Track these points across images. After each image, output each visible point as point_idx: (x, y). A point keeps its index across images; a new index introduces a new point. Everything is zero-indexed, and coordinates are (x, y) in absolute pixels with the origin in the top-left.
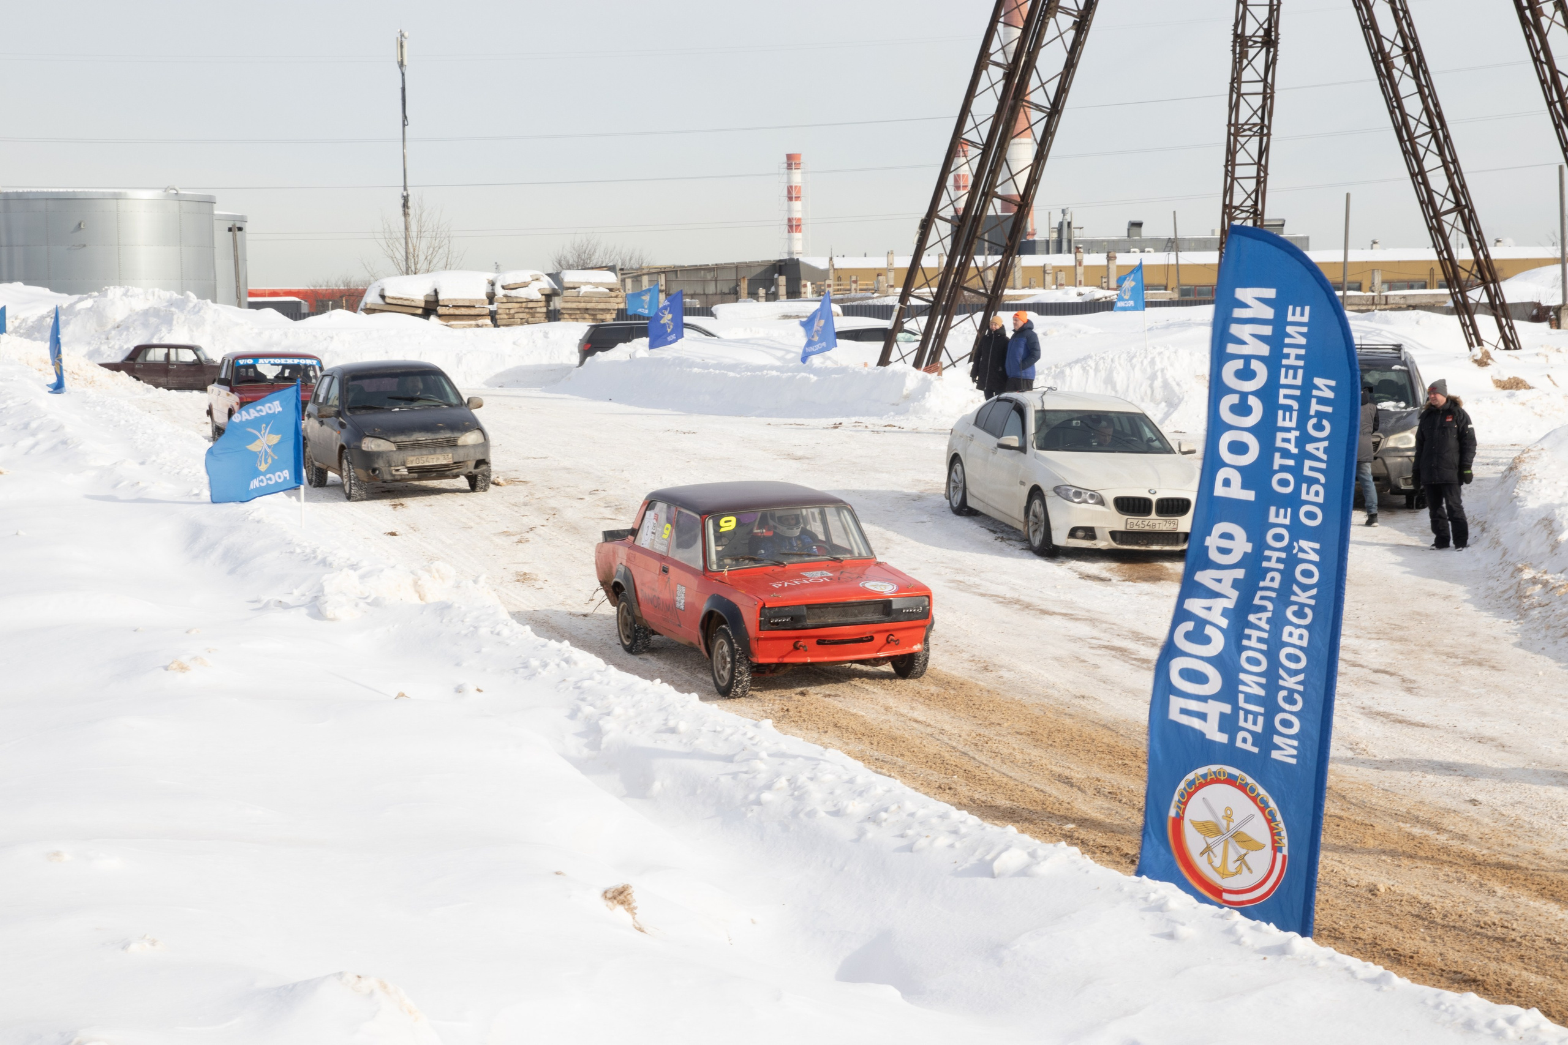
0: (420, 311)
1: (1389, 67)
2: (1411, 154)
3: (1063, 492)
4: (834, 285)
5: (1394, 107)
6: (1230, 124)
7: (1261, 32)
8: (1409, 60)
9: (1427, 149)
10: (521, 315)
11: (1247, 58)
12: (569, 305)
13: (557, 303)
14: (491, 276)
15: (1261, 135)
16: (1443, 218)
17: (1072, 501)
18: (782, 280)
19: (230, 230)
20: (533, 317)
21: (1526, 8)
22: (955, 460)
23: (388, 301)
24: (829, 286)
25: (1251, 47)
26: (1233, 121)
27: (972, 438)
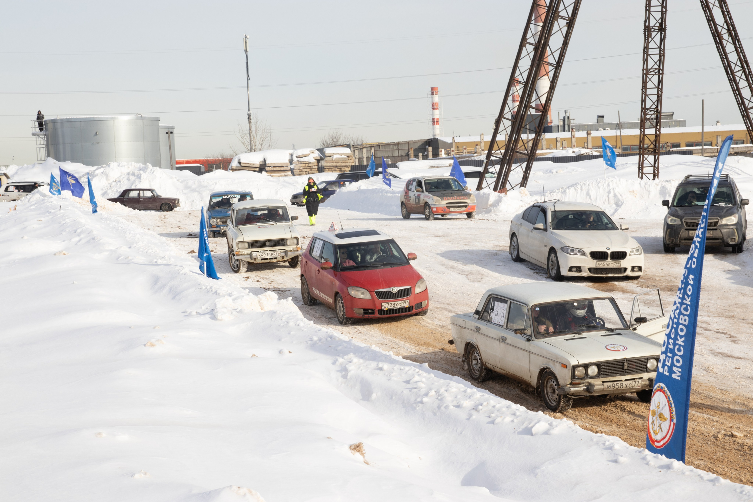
0: (257, 169)
1: (721, 39)
2: (732, 80)
3: (565, 250)
4: (455, 150)
5: (723, 57)
6: (643, 69)
7: (658, 25)
8: (730, 35)
9: (740, 78)
10: (306, 170)
11: (651, 37)
12: (328, 164)
13: (323, 163)
14: (291, 152)
15: (659, 74)
16: (749, 111)
17: (570, 254)
18: (430, 149)
19: (167, 133)
20: (311, 170)
22: (513, 235)
23: (242, 165)
24: (453, 151)
25: (653, 32)
26: (645, 68)
27: (521, 225)
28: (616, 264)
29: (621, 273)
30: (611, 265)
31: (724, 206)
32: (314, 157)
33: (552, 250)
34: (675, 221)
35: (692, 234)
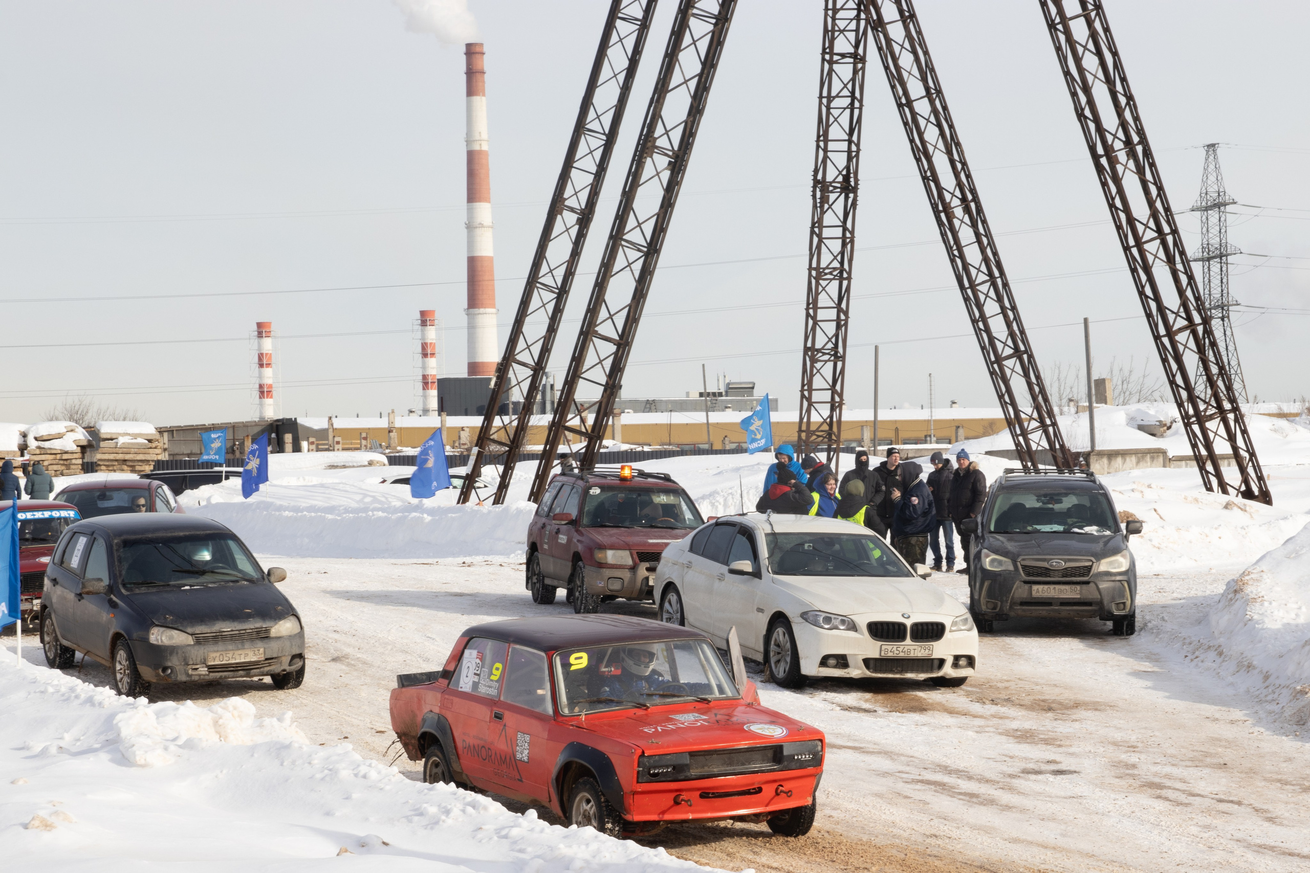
1: (950, 217)
2: (972, 301)
3: (811, 618)
5: (954, 256)
6: (810, 268)
7: (840, 179)
8: (967, 210)
9: (987, 296)
10: (55, 467)
11: (828, 203)
12: (106, 457)
13: (91, 457)
15: (841, 279)
17: (822, 627)
18: (287, 438)
20: (68, 469)
21: (1101, 156)
24: (338, 443)
25: (832, 192)
26: (814, 265)
27: (689, 566)
28: (923, 651)
29: (931, 670)
30: (912, 652)
31: (1095, 533)
32: (75, 441)
33: (779, 620)
34: (1000, 563)
35: (1038, 591)
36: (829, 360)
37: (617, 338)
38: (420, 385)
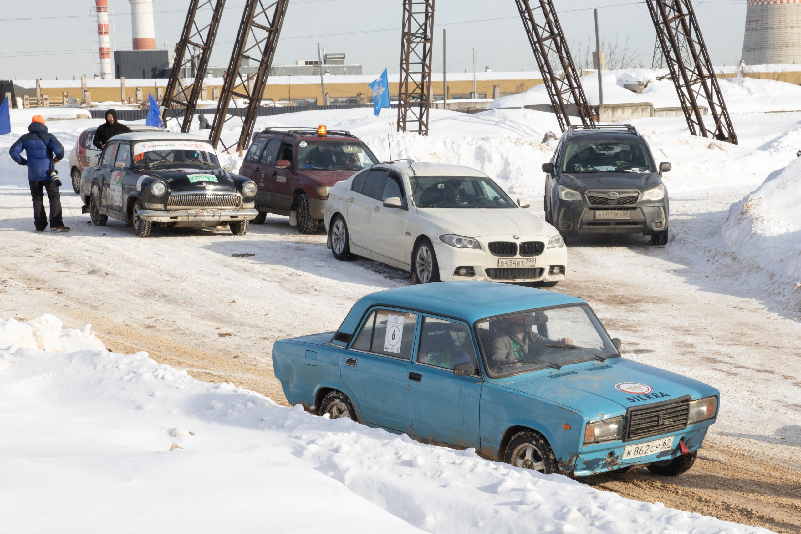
3: (447, 240)
16: (543, 43)
17: (455, 247)
22: (335, 218)
27: (352, 200)
28: (528, 262)
29: (534, 277)
30: (521, 263)
31: (638, 172)
33: (423, 241)
34: (572, 195)
35: (600, 215)
36: (420, 42)
37: (269, 26)
38: (98, 55)
